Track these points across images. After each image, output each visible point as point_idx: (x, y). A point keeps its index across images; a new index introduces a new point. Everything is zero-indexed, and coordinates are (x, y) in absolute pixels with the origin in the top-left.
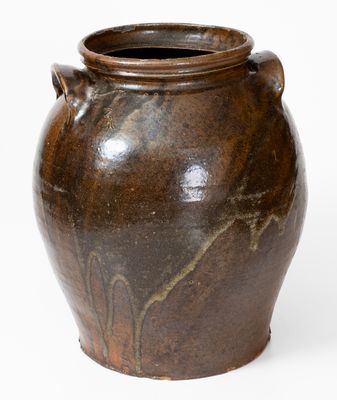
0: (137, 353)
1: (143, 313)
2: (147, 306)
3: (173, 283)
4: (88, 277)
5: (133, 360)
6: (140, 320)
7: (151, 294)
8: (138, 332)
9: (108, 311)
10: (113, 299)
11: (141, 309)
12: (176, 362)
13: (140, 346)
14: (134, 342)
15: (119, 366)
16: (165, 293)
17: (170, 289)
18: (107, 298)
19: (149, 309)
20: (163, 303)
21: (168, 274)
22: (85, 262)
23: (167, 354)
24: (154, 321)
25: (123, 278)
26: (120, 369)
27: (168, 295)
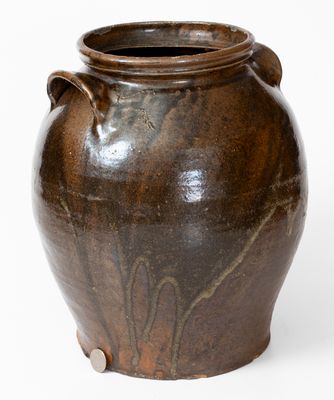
0: (175, 355)
1: (189, 312)
2: (193, 305)
3: (222, 278)
4: (129, 285)
5: (168, 364)
6: (183, 320)
7: (199, 292)
8: (179, 334)
9: (149, 316)
10: (158, 303)
11: (186, 309)
12: (213, 358)
13: (179, 348)
14: (173, 344)
15: (151, 372)
16: (213, 289)
17: (218, 284)
18: (150, 303)
19: (195, 308)
20: (209, 300)
21: (218, 269)
22: (129, 270)
23: (206, 351)
24: (197, 319)
25: (172, 280)
26: (153, 375)
27: (216, 291)
